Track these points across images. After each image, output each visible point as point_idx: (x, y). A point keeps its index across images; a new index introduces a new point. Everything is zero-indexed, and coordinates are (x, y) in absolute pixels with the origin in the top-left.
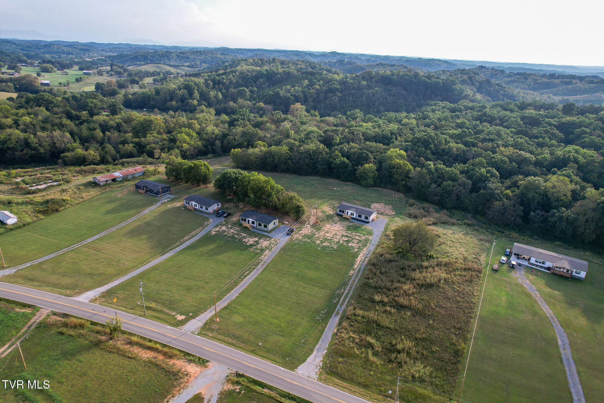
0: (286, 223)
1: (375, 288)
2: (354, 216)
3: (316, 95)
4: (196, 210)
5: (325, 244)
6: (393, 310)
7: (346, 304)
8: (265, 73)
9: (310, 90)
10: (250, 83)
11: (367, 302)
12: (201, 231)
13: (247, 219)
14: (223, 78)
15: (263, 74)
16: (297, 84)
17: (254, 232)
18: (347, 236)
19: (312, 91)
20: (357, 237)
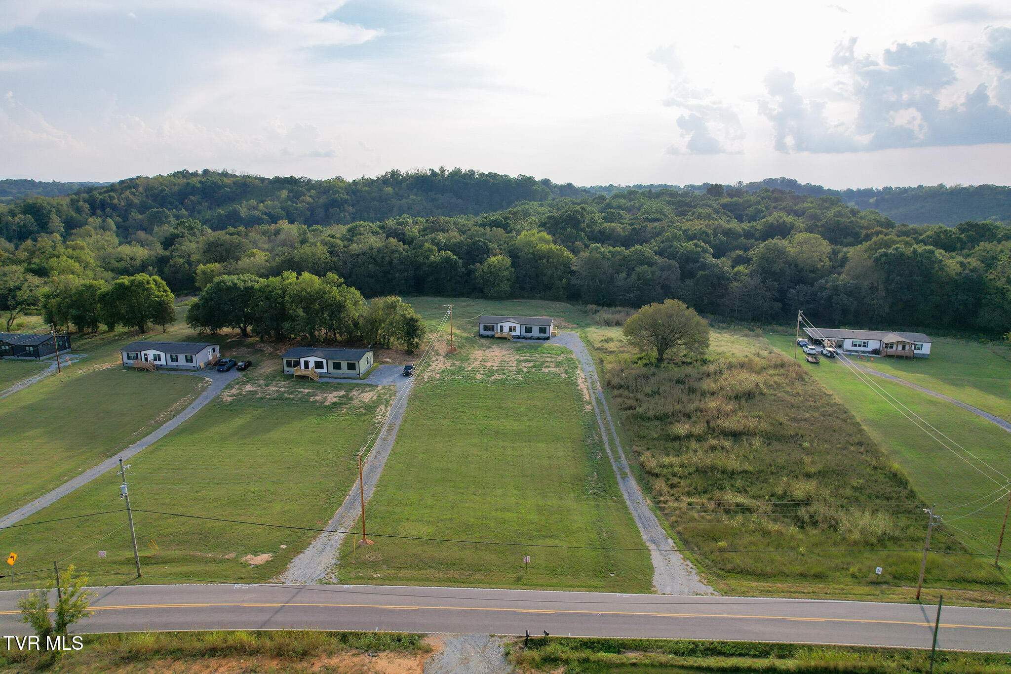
0: (388, 360)
1: (657, 418)
2: (518, 333)
3: (309, 213)
4: (159, 368)
5: (497, 378)
6: (727, 443)
7: (623, 456)
8: (199, 185)
9: (297, 204)
10: (171, 203)
11: (663, 442)
12: (194, 400)
13: (302, 361)
14: (110, 196)
15: (194, 187)
16: (267, 197)
17: (329, 383)
18: (527, 361)
19: (300, 205)
20: (548, 359)
